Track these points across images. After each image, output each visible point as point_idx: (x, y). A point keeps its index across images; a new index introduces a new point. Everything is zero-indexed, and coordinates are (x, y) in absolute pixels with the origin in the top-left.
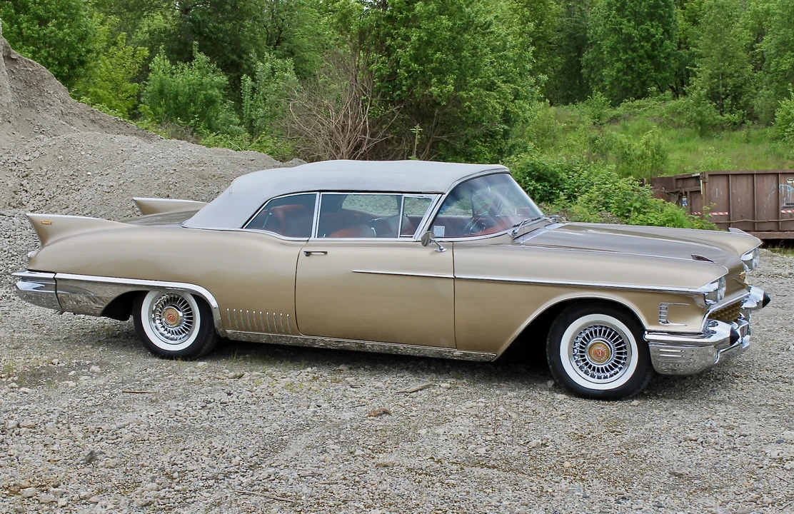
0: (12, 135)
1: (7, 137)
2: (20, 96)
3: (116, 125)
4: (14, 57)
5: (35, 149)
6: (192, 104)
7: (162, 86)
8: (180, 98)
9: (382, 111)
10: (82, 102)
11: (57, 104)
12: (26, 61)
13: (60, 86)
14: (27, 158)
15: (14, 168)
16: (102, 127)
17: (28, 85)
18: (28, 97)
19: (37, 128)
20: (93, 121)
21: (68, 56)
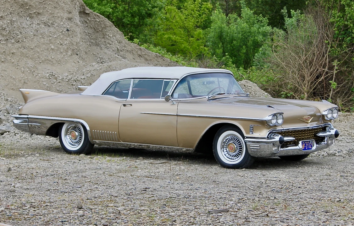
0: (77, 63)
1: (73, 64)
2: (90, 38)
3: (156, 58)
4: (87, 12)
5: (88, 72)
6: (244, 47)
7: (221, 32)
8: (235, 42)
9: (338, 51)
10: (133, 43)
11: (115, 44)
12: (95, 15)
13: (117, 31)
14: (83, 77)
15: (74, 83)
16: (146, 60)
17: (96, 30)
18: (96, 39)
19: (99, 59)
20: (140, 56)
21: (139, 10)
